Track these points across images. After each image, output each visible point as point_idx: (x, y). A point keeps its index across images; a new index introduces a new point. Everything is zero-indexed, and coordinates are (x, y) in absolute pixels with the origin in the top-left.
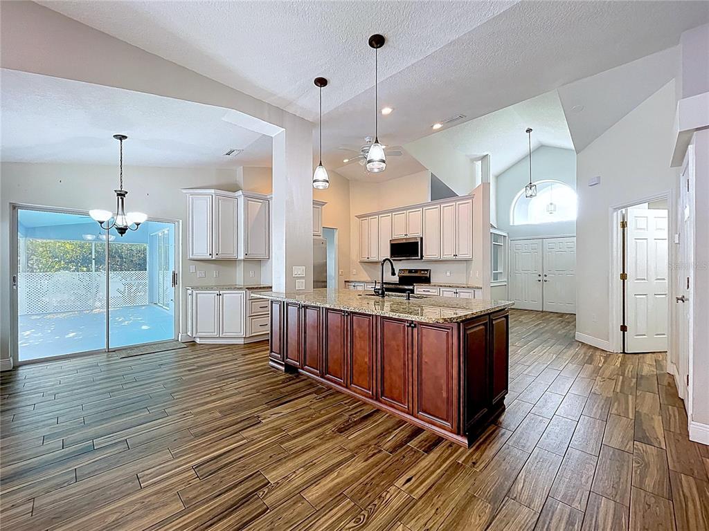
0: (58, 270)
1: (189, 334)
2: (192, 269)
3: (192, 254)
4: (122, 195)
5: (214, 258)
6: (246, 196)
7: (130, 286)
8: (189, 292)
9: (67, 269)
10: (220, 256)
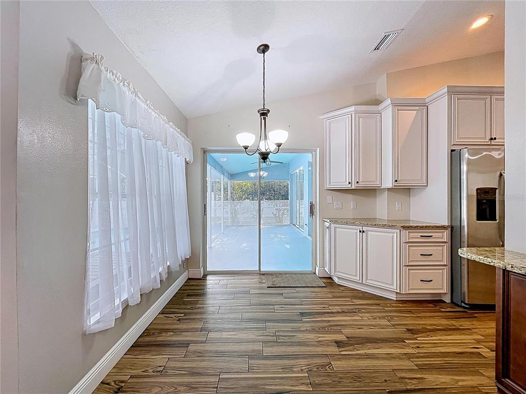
0: (245, 199)
1: (327, 269)
2: (329, 199)
3: (330, 183)
4: (264, 114)
5: (353, 188)
6: (395, 105)
7: (279, 210)
8: (327, 224)
9: (248, 198)
10: (361, 185)
